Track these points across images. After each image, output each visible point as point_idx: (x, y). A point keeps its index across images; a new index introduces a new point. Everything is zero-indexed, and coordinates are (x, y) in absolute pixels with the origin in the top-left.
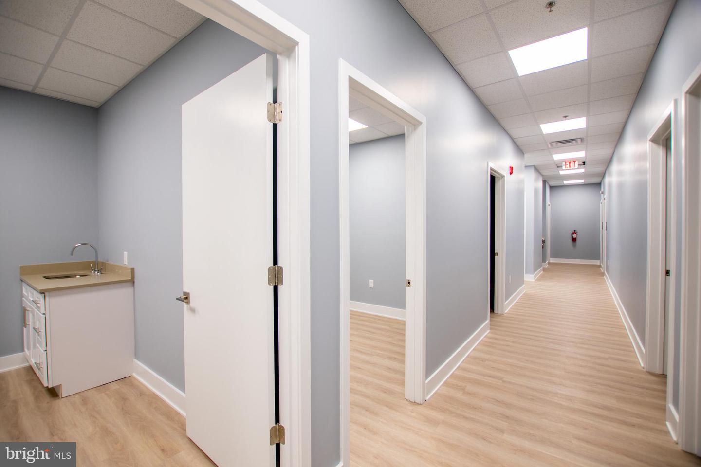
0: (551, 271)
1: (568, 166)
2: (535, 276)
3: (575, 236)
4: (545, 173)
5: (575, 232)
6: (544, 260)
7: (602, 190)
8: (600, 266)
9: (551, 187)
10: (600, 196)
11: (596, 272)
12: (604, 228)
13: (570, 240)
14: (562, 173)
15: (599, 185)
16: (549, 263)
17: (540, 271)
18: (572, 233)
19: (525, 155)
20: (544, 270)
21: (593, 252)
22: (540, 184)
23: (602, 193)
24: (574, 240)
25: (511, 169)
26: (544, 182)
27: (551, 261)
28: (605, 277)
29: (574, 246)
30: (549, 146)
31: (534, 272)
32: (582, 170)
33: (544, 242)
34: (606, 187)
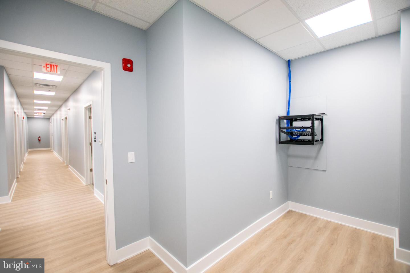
0: (30, 153)
1: (38, 114)
3: (40, 139)
5: (40, 137)
7: (50, 121)
8: (51, 150)
10: (50, 123)
13: (38, 141)
14: (35, 115)
15: (49, 119)
16: (29, 151)
18: (39, 138)
19: (25, 110)
20: (28, 153)
21: (48, 145)
24: (39, 140)
26: (27, 116)
28: (53, 152)
29: (40, 143)
30: (35, 110)
32: (44, 115)
34: (52, 121)
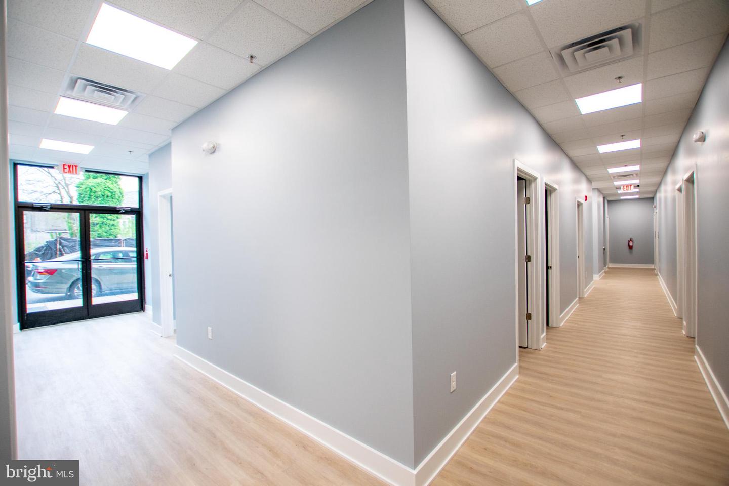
0: (611, 273)
1: (625, 189)
2: (600, 276)
3: (631, 244)
4: (605, 192)
5: (631, 240)
6: (605, 266)
7: (655, 204)
8: (654, 269)
9: (609, 202)
10: (653, 209)
11: (651, 273)
12: (657, 236)
13: (628, 247)
14: (619, 192)
15: (651, 199)
16: (609, 268)
17: (602, 274)
18: (629, 242)
19: (593, 183)
20: (605, 272)
21: (648, 257)
22: (602, 199)
23: (655, 207)
24: (631, 247)
25: (586, 197)
26: (604, 198)
27: (610, 266)
28: (658, 277)
29: (631, 252)
30: (612, 178)
31: (599, 272)
32: (637, 190)
33: (604, 249)
34: (658, 202)
